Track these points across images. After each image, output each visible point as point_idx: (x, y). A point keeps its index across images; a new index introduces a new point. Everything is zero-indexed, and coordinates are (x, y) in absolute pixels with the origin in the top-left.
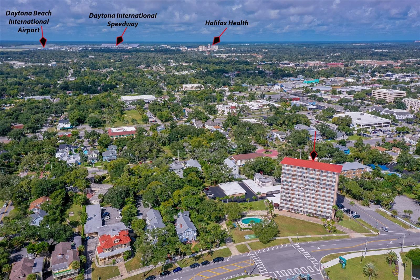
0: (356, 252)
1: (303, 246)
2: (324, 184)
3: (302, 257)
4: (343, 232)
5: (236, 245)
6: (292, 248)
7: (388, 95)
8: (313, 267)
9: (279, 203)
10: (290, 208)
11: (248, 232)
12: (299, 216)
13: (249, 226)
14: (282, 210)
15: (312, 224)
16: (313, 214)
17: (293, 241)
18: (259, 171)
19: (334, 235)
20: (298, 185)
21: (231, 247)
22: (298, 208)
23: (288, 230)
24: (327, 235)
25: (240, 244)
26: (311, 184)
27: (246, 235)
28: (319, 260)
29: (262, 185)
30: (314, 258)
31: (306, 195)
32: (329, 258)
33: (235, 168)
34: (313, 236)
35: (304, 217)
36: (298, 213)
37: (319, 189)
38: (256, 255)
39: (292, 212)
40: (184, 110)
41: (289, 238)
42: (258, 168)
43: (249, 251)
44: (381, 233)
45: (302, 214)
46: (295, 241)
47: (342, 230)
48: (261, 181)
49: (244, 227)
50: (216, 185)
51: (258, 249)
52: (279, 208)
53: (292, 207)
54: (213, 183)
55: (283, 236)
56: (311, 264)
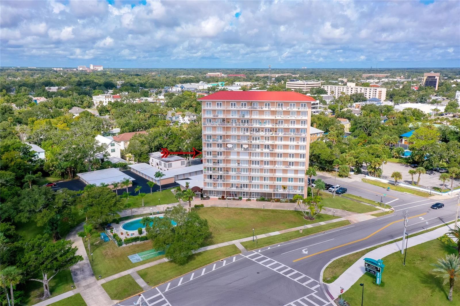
0: (380, 246)
1: (272, 254)
2: (286, 130)
3: (278, 278)
4: (334, 217)
5: (103, 281)
6: (247, 263)
7: (304, 86)
8: (311, 298)
9: (201, 186)
10: (224, 192)
11: (138, 246)
12: (244, 203)
13: (141, 232)
14: (208, 198)
15: (273, 211)
16: (270, 195)
17: (246, 247)
18: (158, 148)
19: (322, 223)
20: (235, 141)
21: (88, 291)
22: (239, 190)
23: (229, 230)
24: (309, 226)
25: (116, 276)
26: (262, 134)
27: (134, 252)
28: (317, 277)
29: (165, 166)
30: (304, 276)
31: (253, 158)
32: (336, 267)
33: (113, 148)
34: (283, 231)
35: (254, 204)
36: (240, 199)
37: (278, 143)
38: (160, 297)
39: (229, 199)
40: (36, 100)
41: (237, 243)
42: (156, 143)
43: (141, 289)
44: (396, 209)
45: (249, 200)
46: (249, 247)
47: (330, 213)
48: (162, 160)
49: (129, 237)
50: (74, 177)
51: (165, 280)
52: (202, 196)
53: (229, 189)
54: (67, 174)
55: (223, 242)
56: (305, 291)
